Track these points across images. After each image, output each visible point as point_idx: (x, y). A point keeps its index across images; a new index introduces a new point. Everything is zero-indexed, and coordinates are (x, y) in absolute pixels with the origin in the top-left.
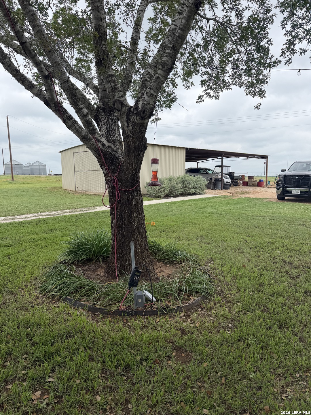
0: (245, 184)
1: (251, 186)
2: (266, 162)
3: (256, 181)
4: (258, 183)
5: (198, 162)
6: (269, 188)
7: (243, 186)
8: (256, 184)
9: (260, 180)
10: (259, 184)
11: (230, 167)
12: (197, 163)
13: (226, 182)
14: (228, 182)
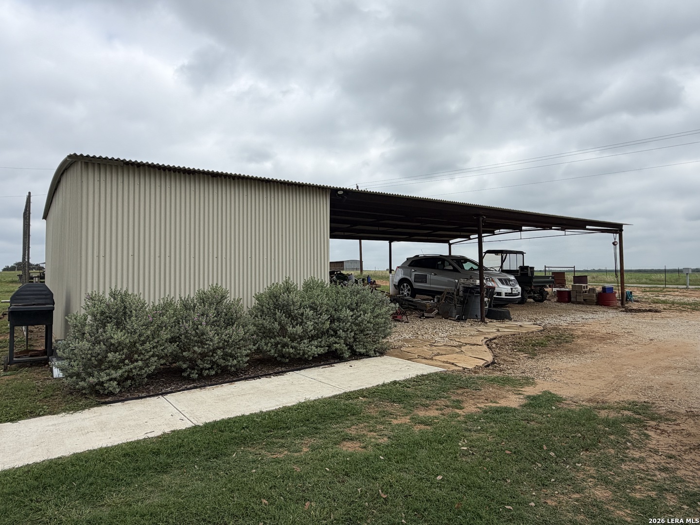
0: (565, 298)
1: (579, 303)
2: (617, 240)
3: (593, 290)
4: (599, 295)
5: (451, 242)
6: (631, 311)
7: (558, 301)
8: (595, 298)
9: (604, 289)
10: (603, 299)
11: (522, 253)
12: (450, 245)
13: (506, 294)
14: (511, 294)
